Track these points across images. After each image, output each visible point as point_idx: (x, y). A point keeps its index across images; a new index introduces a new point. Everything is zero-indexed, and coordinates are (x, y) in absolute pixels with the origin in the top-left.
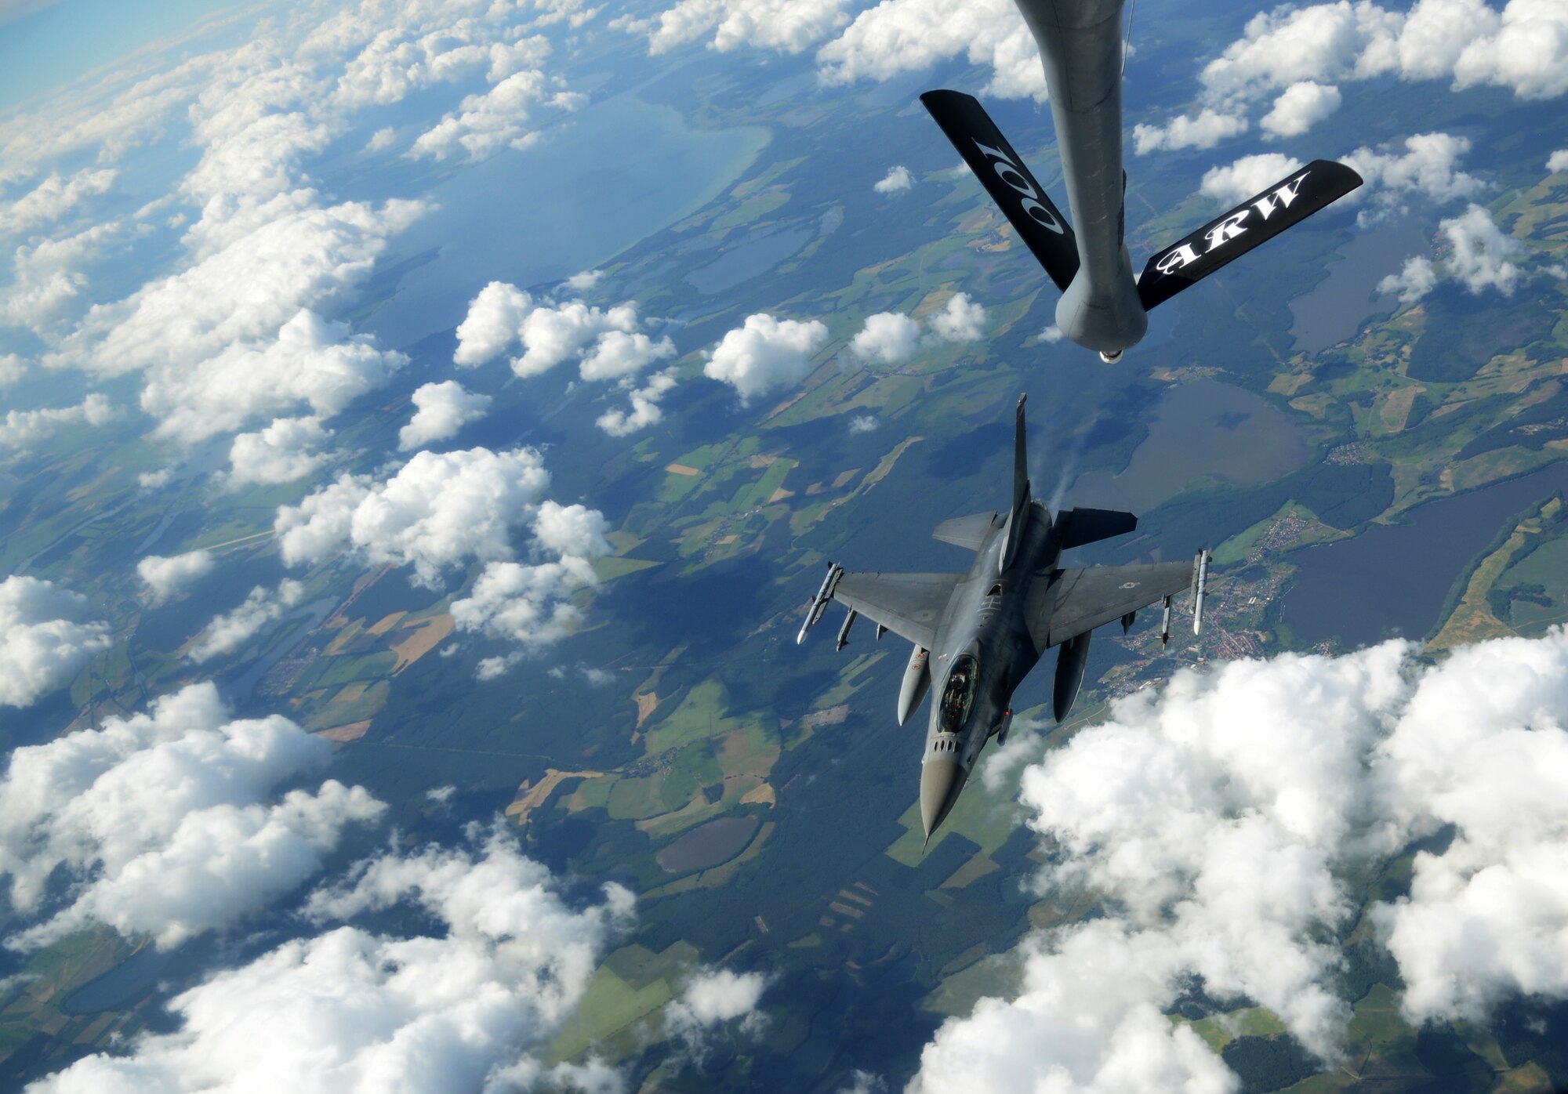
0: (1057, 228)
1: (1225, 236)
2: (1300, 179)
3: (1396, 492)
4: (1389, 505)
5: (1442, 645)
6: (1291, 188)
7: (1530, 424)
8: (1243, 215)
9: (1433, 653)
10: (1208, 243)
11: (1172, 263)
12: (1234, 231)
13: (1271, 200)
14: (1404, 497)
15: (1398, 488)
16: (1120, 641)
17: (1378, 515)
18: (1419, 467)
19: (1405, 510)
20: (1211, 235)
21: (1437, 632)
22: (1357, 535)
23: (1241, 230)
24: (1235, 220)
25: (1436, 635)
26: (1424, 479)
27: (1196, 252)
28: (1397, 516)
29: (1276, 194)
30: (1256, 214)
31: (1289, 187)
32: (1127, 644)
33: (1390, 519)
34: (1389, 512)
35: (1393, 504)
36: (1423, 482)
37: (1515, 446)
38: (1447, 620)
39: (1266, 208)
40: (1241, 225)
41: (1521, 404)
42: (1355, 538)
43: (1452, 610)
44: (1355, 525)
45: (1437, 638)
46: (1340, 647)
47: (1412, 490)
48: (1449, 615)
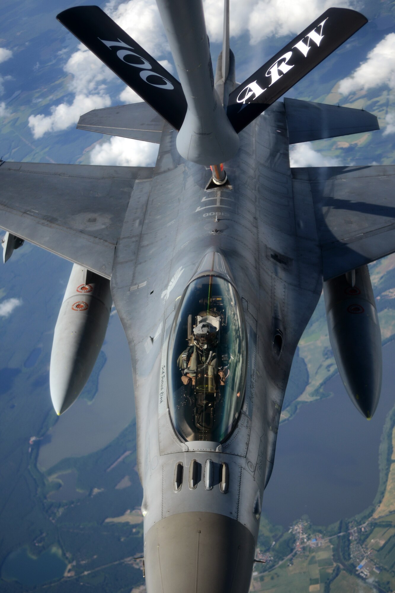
0: (169, 86)
1: (280, 72)
2: (322, 24)
3: (308, 369)
4: (307, 383)
5: (391, 506)
6: (318, 31)
7: (391, 288)
8: (288, 55)
9: (387, 516)
10: (270, 79)
11: (247, 97)
12: (286, 68)
13: (305, 42)
14: (316, 373)
15: (309, 366)
16: (132, 562)
17: (301, 393)
18: (319, 344)
19: (322, 385)
20: (269, 73)
21: (383, 493)
22: (291, 415)
23: (290, 67)
24: (284, 60)
25: (383, 497)
26: (326, 354)
27: (263, 87)
28: (316, 392)
29: (308, 37)
30: (297, 54)
31: (316, 31)
32: (138, 564)
33: (312, 395)
34: (309, 389)
35: (310, 381)
36: (326, 356)
37: (386, 310)
38: (387, 480)
39: (303, 48)
40: (289, 63)
41: (378, 273)
42: (291, 419)
43: (388, 469)
44: (287, 406)
45: (385, 500)
46: (311, 526)
47: (321, 366)
48: (387, 475)
